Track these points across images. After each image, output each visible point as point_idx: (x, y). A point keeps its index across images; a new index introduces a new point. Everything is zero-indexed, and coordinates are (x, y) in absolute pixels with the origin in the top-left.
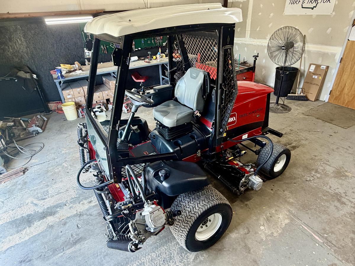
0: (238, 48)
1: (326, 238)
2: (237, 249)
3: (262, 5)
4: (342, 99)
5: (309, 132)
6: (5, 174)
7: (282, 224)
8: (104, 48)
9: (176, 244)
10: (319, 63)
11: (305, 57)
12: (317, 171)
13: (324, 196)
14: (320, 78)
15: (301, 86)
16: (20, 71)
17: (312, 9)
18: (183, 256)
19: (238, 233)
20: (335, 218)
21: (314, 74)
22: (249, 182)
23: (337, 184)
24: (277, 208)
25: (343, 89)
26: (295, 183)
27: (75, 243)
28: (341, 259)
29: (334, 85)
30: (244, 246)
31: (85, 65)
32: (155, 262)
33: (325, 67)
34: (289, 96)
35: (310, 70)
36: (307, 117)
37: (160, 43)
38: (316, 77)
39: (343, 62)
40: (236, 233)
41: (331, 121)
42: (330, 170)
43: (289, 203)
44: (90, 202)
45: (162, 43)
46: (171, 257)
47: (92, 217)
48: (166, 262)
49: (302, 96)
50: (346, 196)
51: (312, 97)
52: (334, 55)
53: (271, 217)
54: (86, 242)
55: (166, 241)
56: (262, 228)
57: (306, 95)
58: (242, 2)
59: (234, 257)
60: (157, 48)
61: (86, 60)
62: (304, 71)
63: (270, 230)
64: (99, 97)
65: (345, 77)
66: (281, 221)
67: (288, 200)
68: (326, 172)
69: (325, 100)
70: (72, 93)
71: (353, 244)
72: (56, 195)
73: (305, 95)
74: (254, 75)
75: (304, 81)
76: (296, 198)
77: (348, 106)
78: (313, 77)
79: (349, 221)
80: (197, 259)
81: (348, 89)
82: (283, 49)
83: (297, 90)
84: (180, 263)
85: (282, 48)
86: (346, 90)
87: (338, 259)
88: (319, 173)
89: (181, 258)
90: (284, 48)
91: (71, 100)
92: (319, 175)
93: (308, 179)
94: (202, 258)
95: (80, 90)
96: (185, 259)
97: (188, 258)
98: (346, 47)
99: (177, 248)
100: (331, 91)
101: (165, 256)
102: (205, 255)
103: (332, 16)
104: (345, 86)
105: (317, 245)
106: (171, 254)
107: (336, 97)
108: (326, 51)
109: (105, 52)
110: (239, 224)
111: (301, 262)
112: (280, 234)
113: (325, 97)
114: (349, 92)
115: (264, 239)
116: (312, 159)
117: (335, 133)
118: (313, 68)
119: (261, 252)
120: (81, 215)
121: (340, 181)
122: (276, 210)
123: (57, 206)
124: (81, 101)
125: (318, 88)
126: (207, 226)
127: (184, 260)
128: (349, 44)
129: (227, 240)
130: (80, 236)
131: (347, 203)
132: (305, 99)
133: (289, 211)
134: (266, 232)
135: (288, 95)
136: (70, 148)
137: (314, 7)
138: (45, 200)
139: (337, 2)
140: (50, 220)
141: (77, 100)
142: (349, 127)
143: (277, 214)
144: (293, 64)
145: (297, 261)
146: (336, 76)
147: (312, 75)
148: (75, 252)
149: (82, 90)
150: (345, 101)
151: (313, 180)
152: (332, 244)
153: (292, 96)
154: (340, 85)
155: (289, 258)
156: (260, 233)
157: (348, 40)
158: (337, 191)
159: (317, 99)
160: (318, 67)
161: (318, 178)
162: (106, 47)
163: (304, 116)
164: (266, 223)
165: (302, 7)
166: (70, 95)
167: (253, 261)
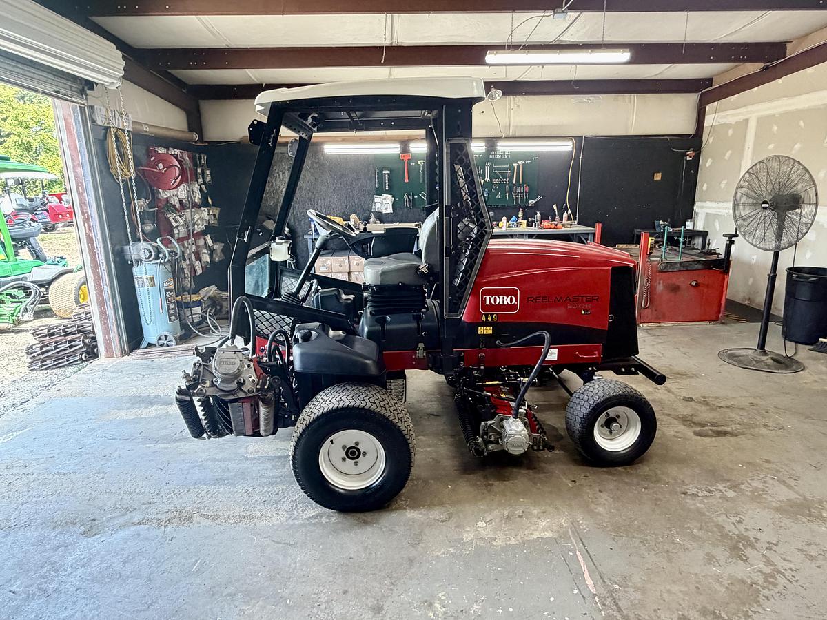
0: (720, 227)
3: (775, 128)
6: (173, 347)
7: (532, 534)
8: (409, 199)
12: (735, 487)
13: (701, 530)
16: (270, 219)
19: (425, 514)
20: (681, 571)
23: (769, 522)
24: (550, 509)
26: (645, 488)
34: (822, 342)
37: (521, 199)
40: (421, 513)
42: (781, 494)
43: (589, 512)
45: (528, 200)
46: (280, 501)
48: (266, 503)
50: (769, 549)
53: (520, 517)
56: (481, 524)
58: (733, 123)
60: (517, 208)
61: (373, 215)
63: (494, 533)
66: (536, 530)
67: (594, 507)
68: (760, 495)
70: (329, 263)
74: (726, 279)
76: (619, 511)
79: (715, 590)
80: (315, 519)
82: (765, 208)
84: (284, 513)
85: (763, 205)
88: (738, 491)
89: (294, 507)
90: (767, 205)
92: (732, 495)
93: (692, 492)
94: (325, 521)
95: (344, 261)
97: (302, 513)
105: (576, 592)
109: (410, 205)
122: (544, 512)
126: (356, 464)
131: (753, 561)
133: (574, 522)
134: (484, 533)
135: (821, 340)
143: (539, 518)
149: (347, 261)
151: (705, 496)
152: (616, 604)
156: (468, 529)
158: (749, 533)
161: (724, 498)
162: (413, 198)
164: (497, 520)
166: (325, 266)
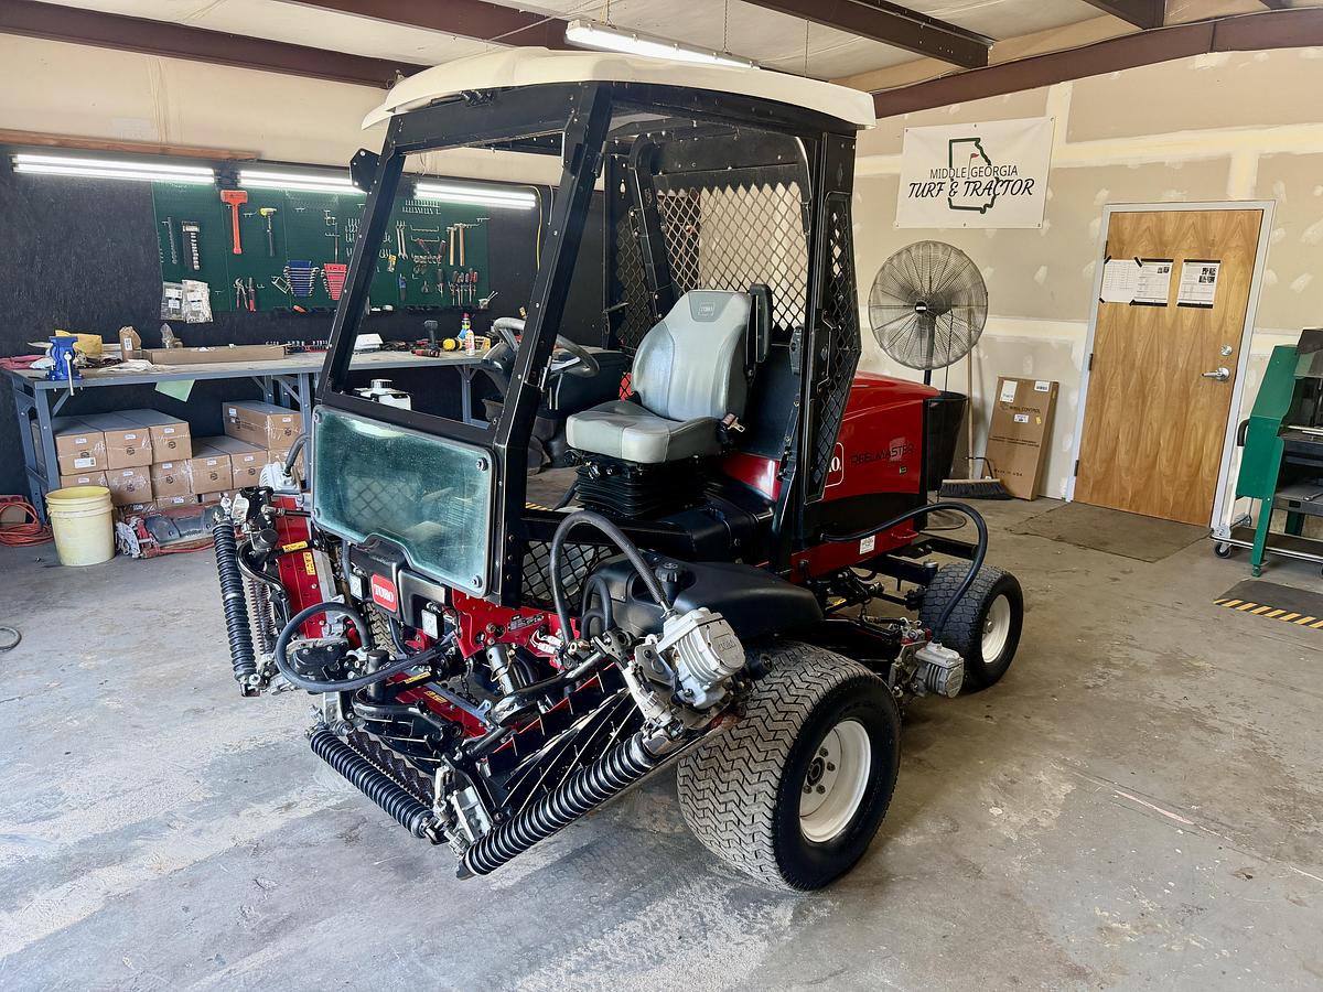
1: (1199, 814)
2: (934, 873)
4: (1116, 486)
5: (1047, 572)
7: (1054, 795)
8: (246, 290)
9: (711, 888)
10: (1027, 374)
11: (979, 359)
12: (1108, 664)
13: (1154, 719)
14: (1038, 420)
15: (981, 452)
17: (983, 211)
18: (751, 916)
19: (924, 833)
20: (1206, 766)
21: (1017, 409)
22: (915, 673)
23: (1179, 688)
24: (1023, 760)
25: (1115, 450)
26: (1054, 696)
27: (271, 934)
28: (1259, 855)
29: (1085, 441)
30: (957, 864)
31: (160, 345)
32: (650, 946)
33: (1047, 385)
34: (946, 484)
35: (1004, 399)
36: (1024, 537)
37: (466, 295)
38: (1026, 419)
39: (1096, 367)
40: (915, 834)
41: (1100, 545)
42: (1145, 658)
43: (1056, 744)
44: (288, 806)
45: (476, 298)
46: (703, 924)
47: (315, 851)
48: (691, 940)
49: (991, 483)
50: (1215, 713)
51: (1022, 486)
52: (1067, 349)
53: (1013, 782)
54: (321, 924)
55: (667, 883)
56: (996, 811)
57: (1002, 481)
59: (932, 895)
60: (456, 314)
61: (167, 329)
62: (983, 403)
63: (1024, 814)
64: (214, 476)
65: (1111, 414)
66: (1050, 789)
67: (1050, 737)
68: (1135, 665)
69: (1063, 495)
70: (100, 447)
71: (1278, 819)
72: (107, 799)
73: (998, 480)
75: (989, 434)
76: (1074, 731)
77: (1138, 510)
78: (1017, 418)
79: (1247, 770)
80: (805, 917)
81: (1127, 453)
82: (921, 312)
83: (970, 465)
84: (748, 937)
85: (918, 308)
86: (1122, 456)
87: (1253, 857)
88: (1116, 667)
89: (745, 921)
90: (924, 308)
91: (88, 480)
92: (1118, 673)
93: (1090, 683)
94: (824, 913)
96: (761, 923)
97: (772, 920)
98: (1099, 322)
99: (716, 897)
100: (1078, 461)
101: (680, 924)
102: (829, 903)
103: (1043, 233)
104: (1117, 443)
105: (1181, 832)
106: (702, 917)
107: (1096, 483)
108: (1043, 336)
109: (249, 303)
110: (915, 811)
111: (1150, 879)
112: (1058, 820)
113: (1062, 485)
114: (1132, 461)
115: (1015, 838)
116: (1081, 636)
117: (1124, 572)
118: (1009, 392)
119: (1017, 870)
120: (256, 849)
121: (1186, 681)
122: (1023, 765)
123: (131, 832)
124: (131, 488)
125: (1037, 452)
126: (821, 790)
127: (759, 925)
128: (1105, 312)
129: (889, 854)
130: (285, 910)
131: (1226, 729)
132: (999, 493)
133: (1064, 762)
134: (1014, 819)
135: (944, 481)
136: (112, 651)
137: (986, 205)
138: (57, 821)
139: (1050, 194)
140: (113, 878)
141: (115, 482)
142: (1159, 559)
143: (1031, 775)
144: (956, 361)
145: (1138, 877)
146: (1086, 414)
147: (1012, 412)
148: (284, 961)
149: (144, 440)
150: (1127, 492)
151: (1105, 684)
152: (1223, 824)
153: (957, 485)
154: (1101, 440)
155: (1111, 872)
156: (995, 824)
157: (1101, 299)
158: (1185, 704)
159: (1039, 494)
160: (1025, 386)
161: (1117, 678)
162: (255, 288)
163: (1015, 536)
164: (1001, 798)
165: (952, 207)
166: (88, 456)
167: (1002, 894)
